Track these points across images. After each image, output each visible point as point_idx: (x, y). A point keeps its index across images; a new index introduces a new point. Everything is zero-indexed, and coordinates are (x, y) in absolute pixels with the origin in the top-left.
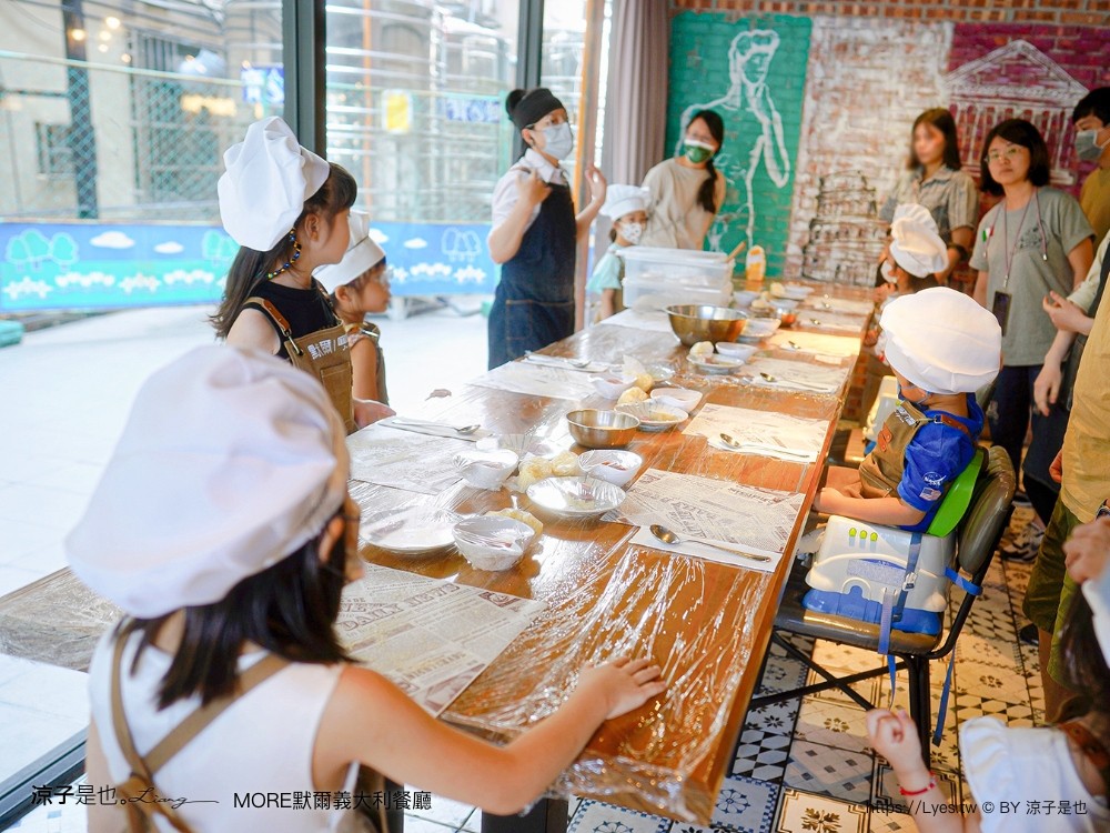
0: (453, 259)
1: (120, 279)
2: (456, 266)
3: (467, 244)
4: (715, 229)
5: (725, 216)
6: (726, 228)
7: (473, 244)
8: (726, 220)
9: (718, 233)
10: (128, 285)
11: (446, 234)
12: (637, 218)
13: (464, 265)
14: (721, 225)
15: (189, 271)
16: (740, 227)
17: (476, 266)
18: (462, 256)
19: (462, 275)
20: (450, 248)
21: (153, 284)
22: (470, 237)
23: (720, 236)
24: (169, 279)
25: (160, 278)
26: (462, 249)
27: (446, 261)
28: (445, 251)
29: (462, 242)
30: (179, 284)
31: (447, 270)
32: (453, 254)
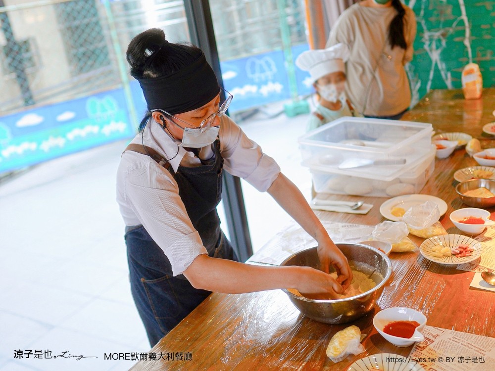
0: (257, 80)
1: (39, 144)
2: (260, 84)
3: (265, 67)
4: (434, 46)
5: (442, 31)
6: (444, 43)
7: (269, 65)
8: (444, 35)
9: (437, 48)
10: (46, 146)
11: (248, 64)
12: (333, 79)
13: (265, 83)
14: (439, 41)
15: (82, 127)
16: (457, 39)
17: (274, 82)
18: (263, 76)
19: (265, 90)
20: (253, 72)
21: (61, 142)
22: (267, 62)
23: (439, 51)
24: (71, 136)
25: (64, 136)
26: (262, 71)
27: (252, 82)
28: (250, 75)
29: (261, 66)
30: (78, 138)
31: (253, 89)
32: (257, 76)
